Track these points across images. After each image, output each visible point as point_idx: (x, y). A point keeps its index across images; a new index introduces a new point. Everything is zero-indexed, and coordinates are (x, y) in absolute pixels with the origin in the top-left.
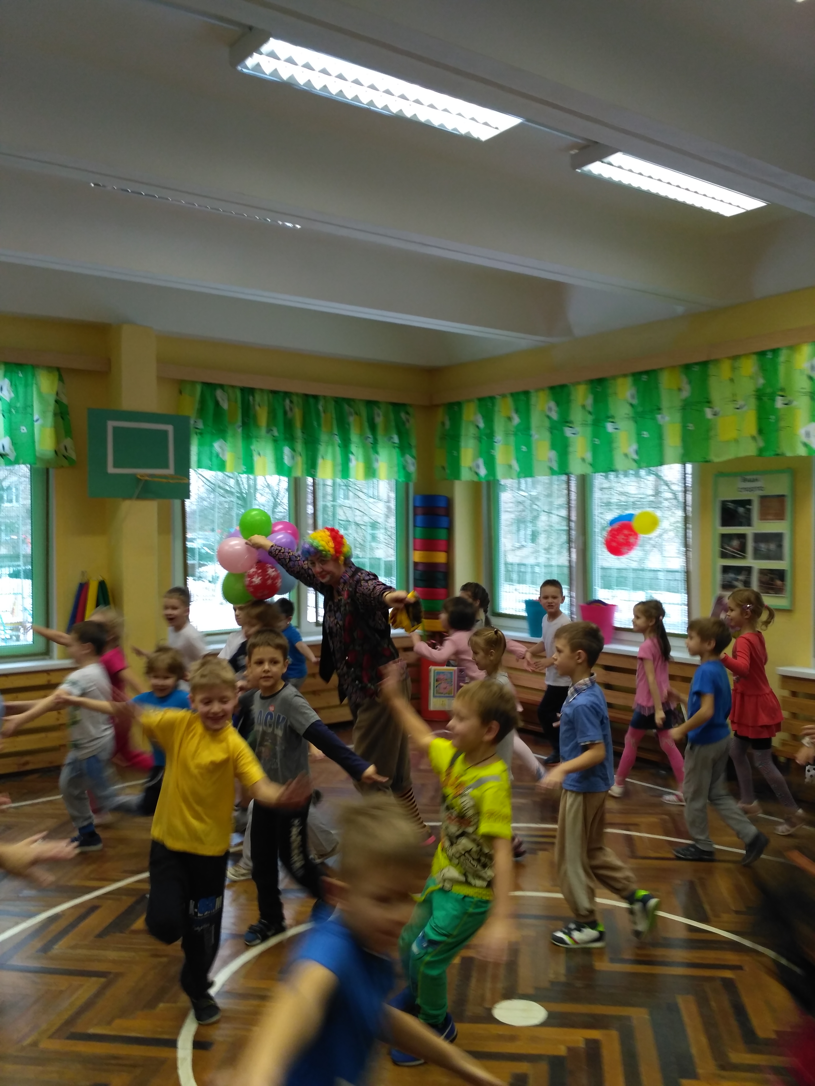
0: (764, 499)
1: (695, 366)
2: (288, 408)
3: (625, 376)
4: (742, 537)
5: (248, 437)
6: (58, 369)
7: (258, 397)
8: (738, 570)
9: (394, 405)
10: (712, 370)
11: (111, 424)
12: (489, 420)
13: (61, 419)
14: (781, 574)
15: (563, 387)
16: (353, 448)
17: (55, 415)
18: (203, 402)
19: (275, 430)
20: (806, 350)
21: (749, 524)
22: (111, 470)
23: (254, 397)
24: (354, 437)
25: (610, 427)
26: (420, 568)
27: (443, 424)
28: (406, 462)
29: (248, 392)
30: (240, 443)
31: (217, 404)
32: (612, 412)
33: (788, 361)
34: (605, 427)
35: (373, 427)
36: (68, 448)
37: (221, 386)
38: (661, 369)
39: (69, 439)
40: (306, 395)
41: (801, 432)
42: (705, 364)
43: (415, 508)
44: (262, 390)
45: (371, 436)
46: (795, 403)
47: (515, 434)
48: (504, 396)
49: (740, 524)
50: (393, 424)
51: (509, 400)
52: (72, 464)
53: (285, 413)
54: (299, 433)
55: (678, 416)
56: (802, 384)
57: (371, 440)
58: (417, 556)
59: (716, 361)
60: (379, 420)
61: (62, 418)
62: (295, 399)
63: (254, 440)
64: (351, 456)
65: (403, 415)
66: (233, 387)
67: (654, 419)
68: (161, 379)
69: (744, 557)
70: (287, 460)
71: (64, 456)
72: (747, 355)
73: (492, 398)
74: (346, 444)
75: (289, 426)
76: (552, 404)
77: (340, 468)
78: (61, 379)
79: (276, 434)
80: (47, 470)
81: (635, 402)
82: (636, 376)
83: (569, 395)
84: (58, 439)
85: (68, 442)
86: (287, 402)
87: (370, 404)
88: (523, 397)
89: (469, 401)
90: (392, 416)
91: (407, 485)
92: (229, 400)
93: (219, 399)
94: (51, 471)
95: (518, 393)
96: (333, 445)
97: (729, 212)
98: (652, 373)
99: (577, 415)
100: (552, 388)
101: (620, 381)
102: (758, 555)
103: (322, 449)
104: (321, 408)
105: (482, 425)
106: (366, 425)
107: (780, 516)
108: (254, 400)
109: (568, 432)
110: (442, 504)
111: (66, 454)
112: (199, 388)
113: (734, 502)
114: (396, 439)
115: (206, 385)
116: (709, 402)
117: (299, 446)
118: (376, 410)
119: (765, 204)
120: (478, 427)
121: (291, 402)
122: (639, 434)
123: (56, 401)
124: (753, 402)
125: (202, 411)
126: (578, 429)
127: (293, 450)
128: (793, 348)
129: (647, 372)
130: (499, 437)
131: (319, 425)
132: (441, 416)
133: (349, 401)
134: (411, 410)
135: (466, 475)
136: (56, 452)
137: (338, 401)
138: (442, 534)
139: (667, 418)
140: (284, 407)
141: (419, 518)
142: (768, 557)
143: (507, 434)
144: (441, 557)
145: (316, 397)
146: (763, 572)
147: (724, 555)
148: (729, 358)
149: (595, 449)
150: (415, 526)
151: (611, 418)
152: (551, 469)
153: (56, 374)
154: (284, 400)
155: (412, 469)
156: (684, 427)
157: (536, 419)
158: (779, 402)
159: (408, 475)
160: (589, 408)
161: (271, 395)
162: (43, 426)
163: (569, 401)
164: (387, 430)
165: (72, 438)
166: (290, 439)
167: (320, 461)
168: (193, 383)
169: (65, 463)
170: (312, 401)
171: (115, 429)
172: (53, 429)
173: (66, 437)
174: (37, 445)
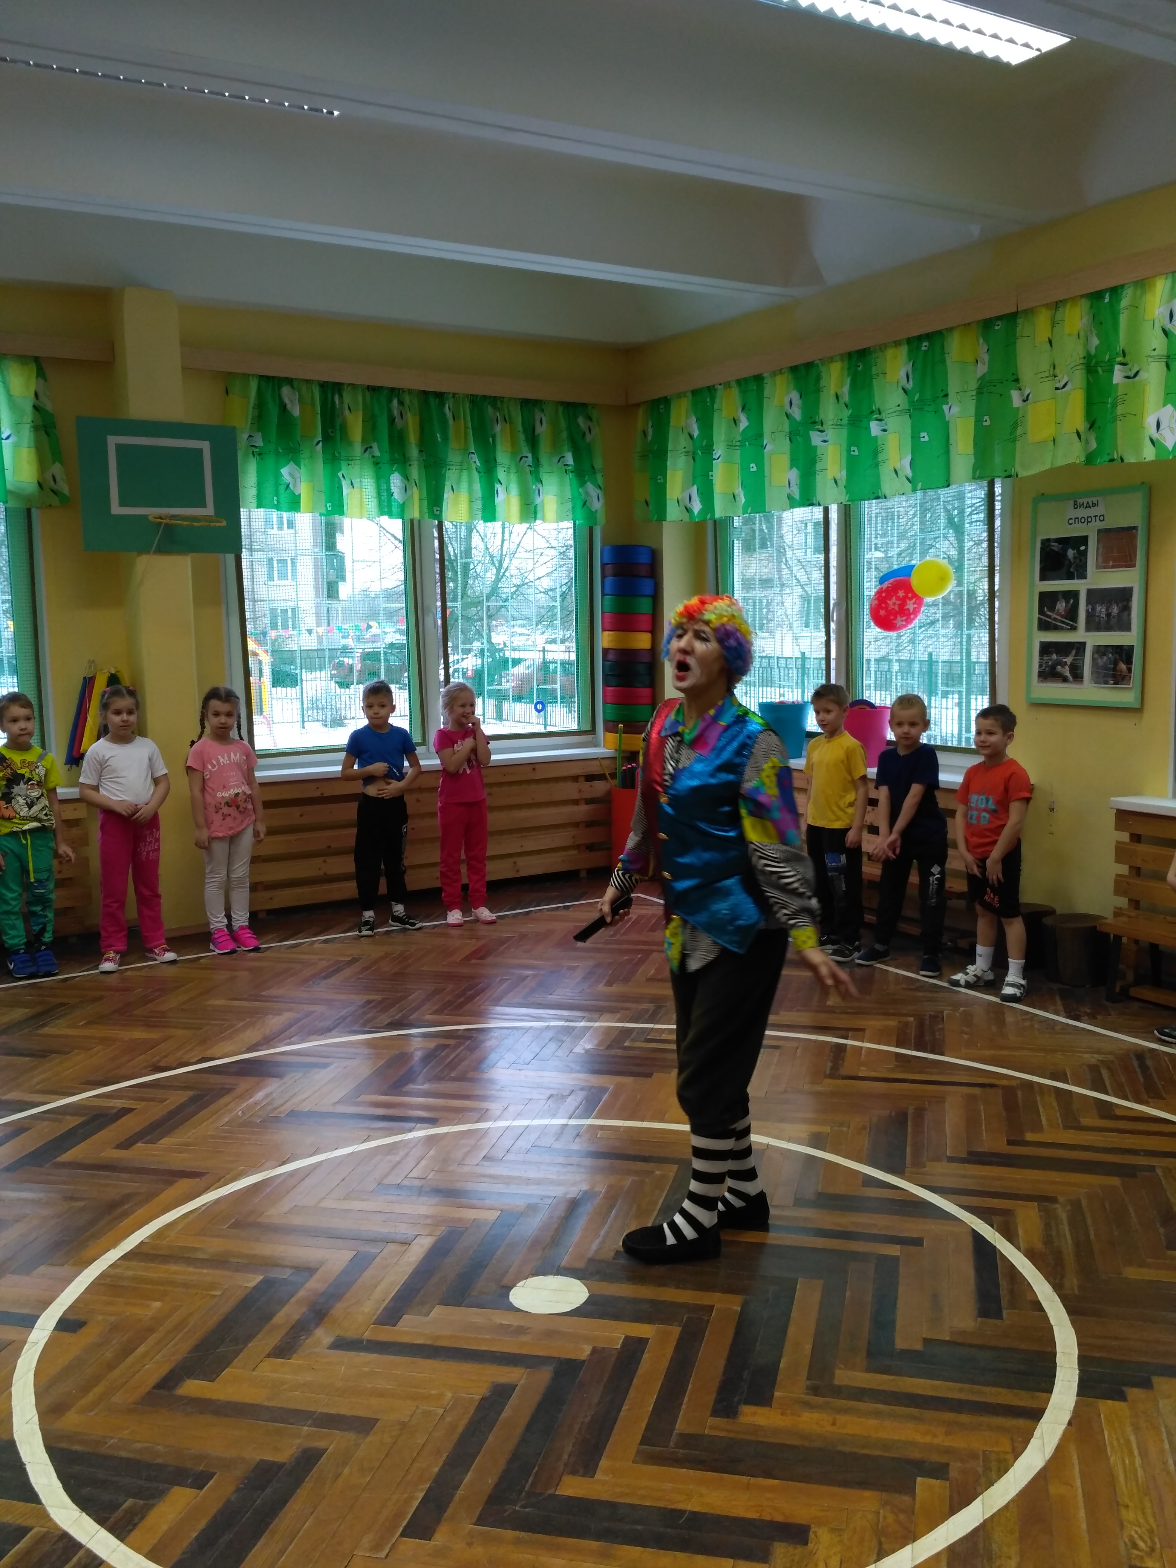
0: (1104, 533)
1: (999, 322)
2: (396, 413)
3: (897, 344)
4: (1072, 596)
5: (333, 459)
6: (37, 360)
7: (347, 397)
8: (1063, 648)
9: (567, 405)
10: (1023, 326)
11: (113, 441)
12: (706, 424)
13: (45, 437)
14: (1124, 654)
15: (809, 365)
16: (501, 474)
17: (36, 428)
18: (260, 406)
19: (375, 445)
20: (1161, 286)
21: (1083, 576)
22: (116, 509)
23: (341, 396)
24: (502, 457)
25: (875, 428)
26: (611, 656)
27: (645, 433)
28: (587, 493)
29: (329, 389)
30: (320, 466)
31: (283, 408)
32: (878, 404)
33: (1134, 307)
34: (868, 428)
35: (533, 442)
36: (58, 479)
37: (290, 381)
38: (950, 330)
39: (58, 465)
40: (425, 393)
41: (1150, 422)
42: (1012, 318)
43: (603, 565)
44: (354, 386)
45: (530, 455)
46: (1143, 375)
47: (743, 445)
48: (727, 385)
49: (1070, 576)
50: (565, 435)
51: (735, 391)
52: (66, 502)
53: (392, 421)
54: (414, 452)
55: (971, 407)
56: (1155, 342)
57: (530, 460)
58: (605, 639)
59: (1030, 312)
60: (543, 430)
61: (47, 433)
62: (407, 399)
63: (344, 465)
64: (497, 486)
65: (581, 420)
66: (308, 382)
67: (938, 412)
68: (188, 371)
69: (1074, 628)
70: (397, 494)
71: (53, 491)
72: (1074, 299)
73: (711, 390)
74: (489, 469)
75: (397, 440)
76: (795, 395)
77: (479, 505)
78: (41, 373)
79: (377, 453)
80: (29, 511)
81: (910, 386)
82: (914, 342)
83: (818, 379)
84: (42, 464)
85: (57, 469)
86: (395, 402)
87: (528, 404)
88: (753, 386)
89: (680, 396)
90: (563, 424)
91: (591, 530)
92: (301, 401)
93: (286, 400)
94: (35, 513)
95: (746, 380)
96: (469, 469)
97: (1015, 56)
98: (935, 337)
99: (830, 411)
100: (794, 369)
101: (890, 352)
102: (1093, 624)
103: (451, 476)
104: (449, 414)
105: (696, 433)
106: (522, 437)
107: (1126, 560)
108: (342, 402)
109: (816, 438)
110: (644, 559)
111: (55, 487)
112: (254, 385)
113: (1060, 541)
114: (569, 459)
115: (265, 379)
116: (1017, 380)
117: (415, 472)
118: (538, 415)
119: (1068, 40)
120: (691, 437)
121: (401, 403)
122: (915, 437)
123: (36, 408)
124: (1078, 378)
125: (260, 419)
126: (831, 434)
127: (406, 477)
128: (1143, 284)
129: (928, 336)
130: (719, 450)
131: (446, 439)
132: (641, 420)
133: (494, 401)
134: (595, 414)
135: (673, 512)
136: (39, 484)
137: (477, 402)
138: (644, 605)
139: (956, 409)
140: (390, 411)
141: (609, 580)
142: (1107, 626)
143: (730, 446)
144: (643, 641)
145: (440, 396)
146: (1100, 650)
147: (1044, 626)
148: (1047, 306)
149: (852, 464)
150: (603, 594)
151: (878, 414)
152: (789, 497)
153: (33, 367)
154: (390, 401)
155: (597, 505)
156: (978, 421)
157: (771, 420)
158: (1118, 375)
159: (591, 515)
160: (846, 398)
161: (368, 394)
162: (17, 446)
163: (818, 390)
164: (555, 445)
165: (61, 463)
166: (401, 460)
167: (448, 495)
168: (246, 376)
169: (55, 501)
170: (433, 402)
171: (119, 447)
172: (33, 450)
173: (54, 463)
174: (8, 474)
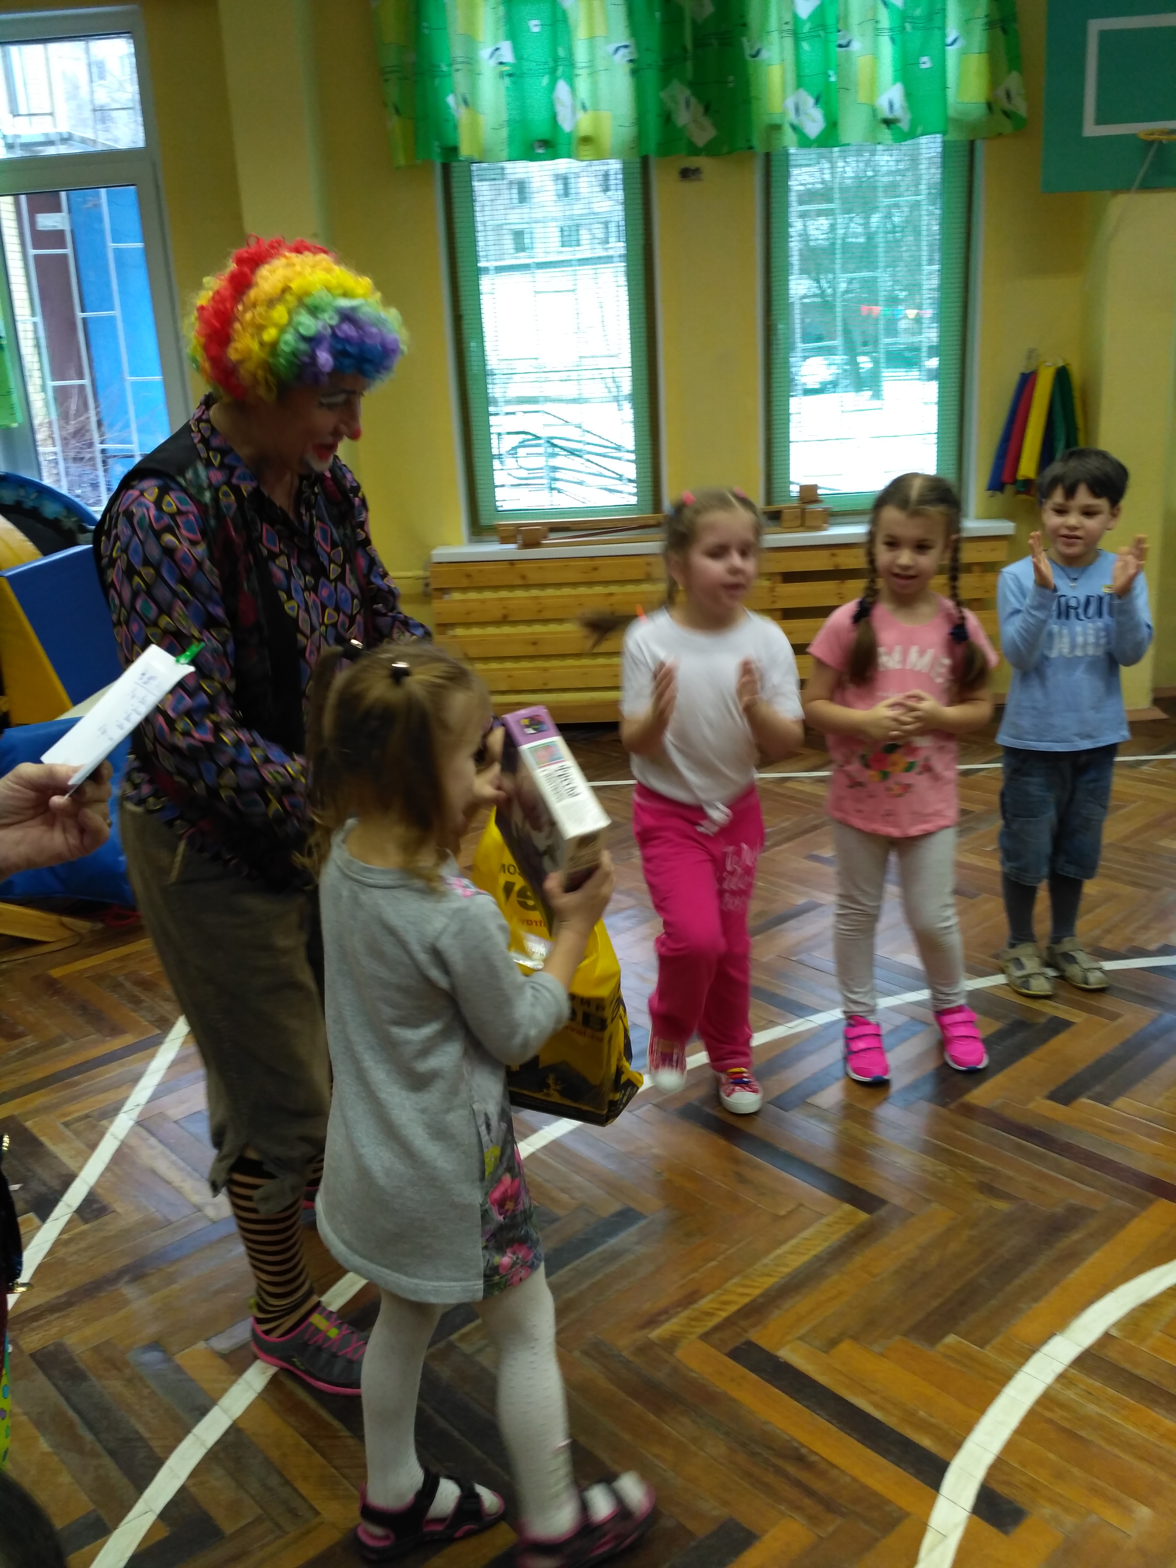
11: (1095, 27)
17: (991, 25)
22: (1091, 129)
36: (1014, 93)
39: (1015, 74)
52: (1020, 127)
61: (1005, 31)
71: (1004, 112)
80: (972, 144)
84: (994, 78)
94: (979, 145)
136: (989, 105)
162: (964, 53)
165: (1021, 72)
172: (985, 56)
173: (1010, 72)
174: (951, 94)
